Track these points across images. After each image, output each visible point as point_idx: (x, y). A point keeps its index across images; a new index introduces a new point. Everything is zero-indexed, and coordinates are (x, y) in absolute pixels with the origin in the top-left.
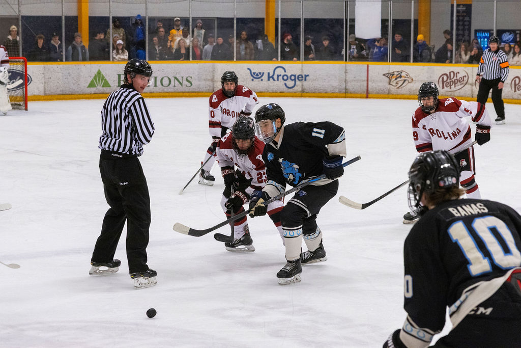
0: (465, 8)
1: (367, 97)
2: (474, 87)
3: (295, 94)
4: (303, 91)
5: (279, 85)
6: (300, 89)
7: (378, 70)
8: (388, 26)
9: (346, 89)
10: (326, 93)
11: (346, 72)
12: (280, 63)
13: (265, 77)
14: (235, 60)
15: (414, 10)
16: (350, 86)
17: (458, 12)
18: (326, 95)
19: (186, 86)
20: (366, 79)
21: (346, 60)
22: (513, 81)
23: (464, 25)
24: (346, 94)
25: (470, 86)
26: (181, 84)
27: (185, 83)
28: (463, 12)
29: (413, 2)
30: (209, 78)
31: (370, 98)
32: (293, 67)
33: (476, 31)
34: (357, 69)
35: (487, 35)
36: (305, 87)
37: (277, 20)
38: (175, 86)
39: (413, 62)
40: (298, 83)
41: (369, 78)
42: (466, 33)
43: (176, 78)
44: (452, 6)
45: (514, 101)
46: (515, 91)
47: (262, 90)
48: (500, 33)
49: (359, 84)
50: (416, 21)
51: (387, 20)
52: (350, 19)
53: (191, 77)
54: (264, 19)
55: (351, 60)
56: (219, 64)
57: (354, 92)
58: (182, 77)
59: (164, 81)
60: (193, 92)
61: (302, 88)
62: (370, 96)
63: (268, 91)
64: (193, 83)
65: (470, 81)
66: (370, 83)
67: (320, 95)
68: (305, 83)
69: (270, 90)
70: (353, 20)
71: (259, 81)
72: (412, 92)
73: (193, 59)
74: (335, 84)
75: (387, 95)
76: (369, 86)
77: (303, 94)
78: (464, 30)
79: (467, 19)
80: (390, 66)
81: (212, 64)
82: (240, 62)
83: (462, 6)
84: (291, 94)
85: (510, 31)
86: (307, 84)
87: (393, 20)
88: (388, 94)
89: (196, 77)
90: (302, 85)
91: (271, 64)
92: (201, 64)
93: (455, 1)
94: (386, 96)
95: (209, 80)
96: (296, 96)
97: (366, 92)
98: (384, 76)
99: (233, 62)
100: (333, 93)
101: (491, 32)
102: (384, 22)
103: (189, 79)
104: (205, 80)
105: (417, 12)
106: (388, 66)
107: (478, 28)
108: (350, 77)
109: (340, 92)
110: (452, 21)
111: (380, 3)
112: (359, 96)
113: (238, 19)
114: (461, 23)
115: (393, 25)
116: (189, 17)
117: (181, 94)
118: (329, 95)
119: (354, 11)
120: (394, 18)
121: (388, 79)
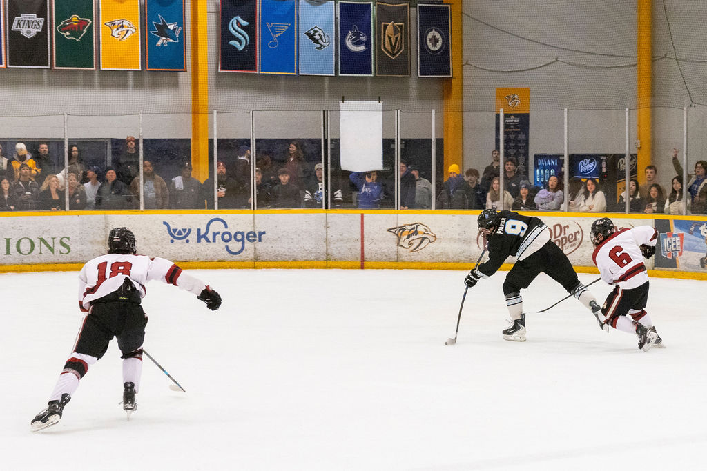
0: (518, 121)
1: (362, 267)
3: (243, 264)
4: (256, 259)
5: (217, 249)
6: (252, 256)
7: (380, 221)
8: (394, 149)
9: (327, 254)
10: (295, 260)
11: (327, 227)
12: (216, 213)
13: (193, 236)
14: (142, 208)
15: (436, 123)
16: (334, 250)
17: (507, 126)
18: (294, 264)
19: (61, 253)
20: (360, 237)
21: (326, 208)
23: (517, 147)
24: (327, 261)
26: (52, 250)
27: (58, 247)
28: (516, 126)
29: (433, 111)
30: (99, 239)
31: (368, 268)
32: (239, 220)
33: (537, 157)
34: (344, 222)
35: (554, 163)
36: (259, 251)
37: (211, 141)
38: (41, 253)
39: (437, 208)
40: (247, 244)
41: (365, 236)
42: (521, 159)
43: (42, 240)
44: (498, 116)
47: (188, 259)
48: (575, 159)
49: (348, 245)
50: (440, 142)
51: (392, 141)
52: (332, 140)
53: (68, 238)
54: (190, 139)
55: (333, 206)
56: (113, 216)
57: (341, 260)
58: (53, 238)
59: (21, 245)
60: (72, 263)
61: (255, 253)
62: (366, 264)
63: (198, 260)
64: (71, 247)
66: (366, 243)
67: (285, 264)
68: (259, 245)
69: (201, 258)
70: (336, 142)
71: (182, 243)
72: (436, 259)
73: (71, 209)
74: (308, 246)
75: (396, 263)
76: (365, 248)
77: (257, 263)
78: (517, 155)
79: (521, 137)
80: (399, 215)
81: (103, 216)
82: (151, 211)
83: (513, 117)
84: (238, 264)
85: (592, 157)
86: (263, 247)
87: (402, 140)
88: (397, 261)
89: (78, 238)
90: (255, 248)
91: (203, 216)
92: (85, 217)
93: (501, 110)
94: (394, 265)
95: (98, 242)
96: (245, 268)
97: (360, 259)
98: (389, 232)
99: (139, 212)
100: (306, 261)
101: (561, 158)
102: (388, 144)
103: (64, 241)
104: (91, 242)
105: (442, 127)
106: (395, 215)
107: (540, 152)
108: (333, 234)
109: (317, 260)
110: (498, 141)
111: (381, 112)
112: (349, 265)
113: (145, 141)
114: (512, 144)
115: (402, 149)
116: (63, 139)
117: (52, 266)
118: (299, 264)
119: (338, 128)
120: (403, 138)
121: (396, 237)
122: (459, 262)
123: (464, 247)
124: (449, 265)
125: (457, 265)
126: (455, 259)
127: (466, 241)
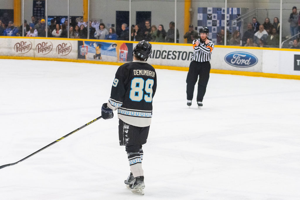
2: (35, 51)
22: (58, 48)
25: (33, 50)
45: (58, 59)
46: (59, 53)
65: (33, 47)
122: (7, 56)
123: (9, 50)
124: (4, 57)
125: (7, 57)
126: (6, 55)
127: (10, 48)
